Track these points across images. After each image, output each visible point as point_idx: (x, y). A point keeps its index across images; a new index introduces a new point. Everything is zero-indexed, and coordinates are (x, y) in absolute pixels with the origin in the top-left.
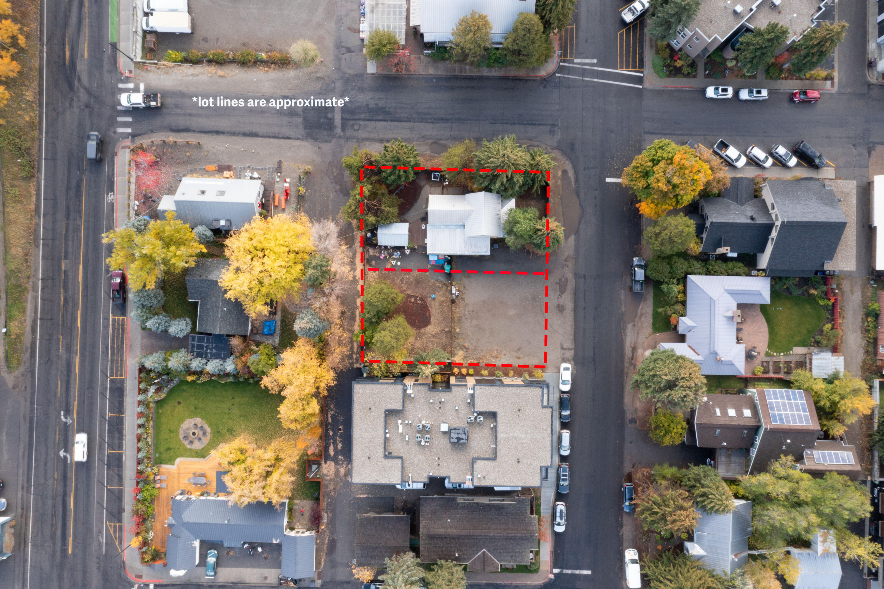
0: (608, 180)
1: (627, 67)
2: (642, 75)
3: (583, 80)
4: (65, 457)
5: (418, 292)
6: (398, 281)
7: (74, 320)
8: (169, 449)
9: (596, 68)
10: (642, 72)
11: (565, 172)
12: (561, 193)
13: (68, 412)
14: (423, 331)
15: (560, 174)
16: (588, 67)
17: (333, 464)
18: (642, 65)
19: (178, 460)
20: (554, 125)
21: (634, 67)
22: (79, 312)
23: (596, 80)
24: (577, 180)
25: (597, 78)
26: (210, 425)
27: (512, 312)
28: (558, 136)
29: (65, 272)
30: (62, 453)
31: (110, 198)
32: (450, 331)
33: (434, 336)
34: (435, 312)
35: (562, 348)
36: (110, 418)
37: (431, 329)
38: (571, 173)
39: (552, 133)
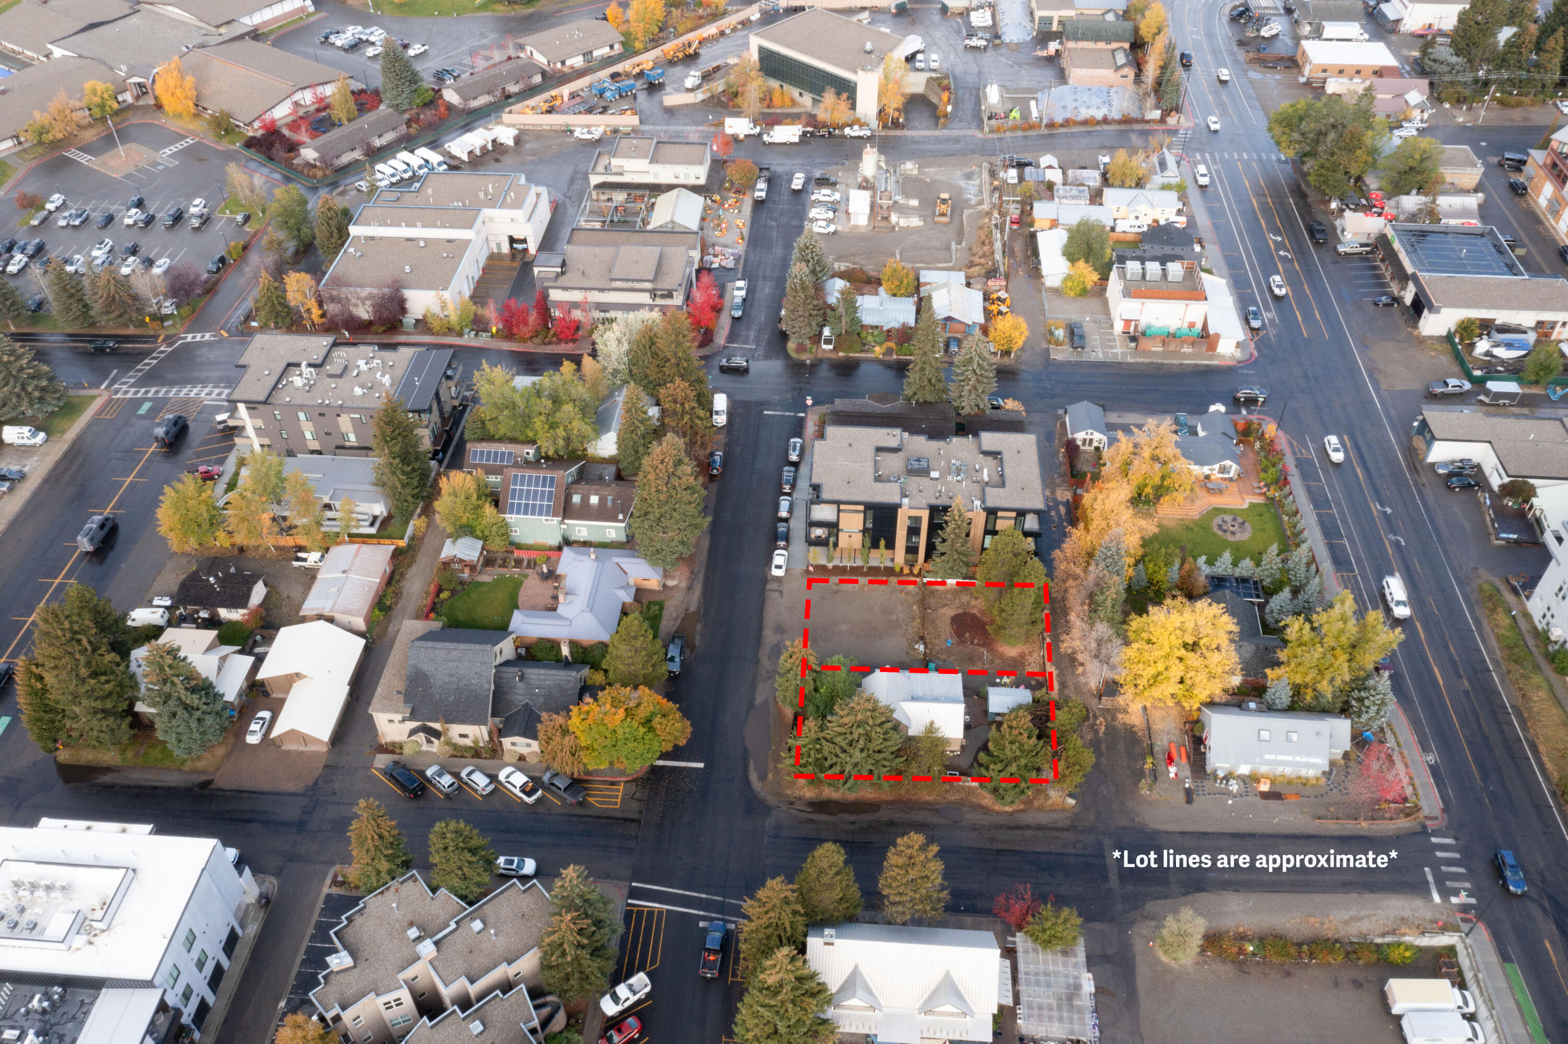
0: (701, 765)
1: (651, 913)
2: (630, 901)
3: (724, 897)
4: (1382, 505)
5: (969, 648)
6: (997, 661)
7: (1425, 629)
8: (1261, 515)
9: (701, 913)
10: (629, 905)
11: (763, 778)
12: (770, 753)
13: (1397, 544)
14: (961, 611)
15: (770, 776)
16: (714, 915)
17: (1059, 498)
18: (628, 915)
19: (1246, 506)
20: (775, 837)
21: (640, 913)
22: (1423, 636)
23: (704, 896)
24: (746, 769)
25: (701, 898)
26: (1215, 534)
27: (844, 627)
28: (769, 822)
29: (1460, 677)
30: (1389, 510)
31: (1431, 758)
32: (925, 609)
33: (946, 605)
34: (945, 627)
35: (781, 592)
36: (1342, 539)
37: (949, 612)
38: (753, 776)
39: (778, 827)
